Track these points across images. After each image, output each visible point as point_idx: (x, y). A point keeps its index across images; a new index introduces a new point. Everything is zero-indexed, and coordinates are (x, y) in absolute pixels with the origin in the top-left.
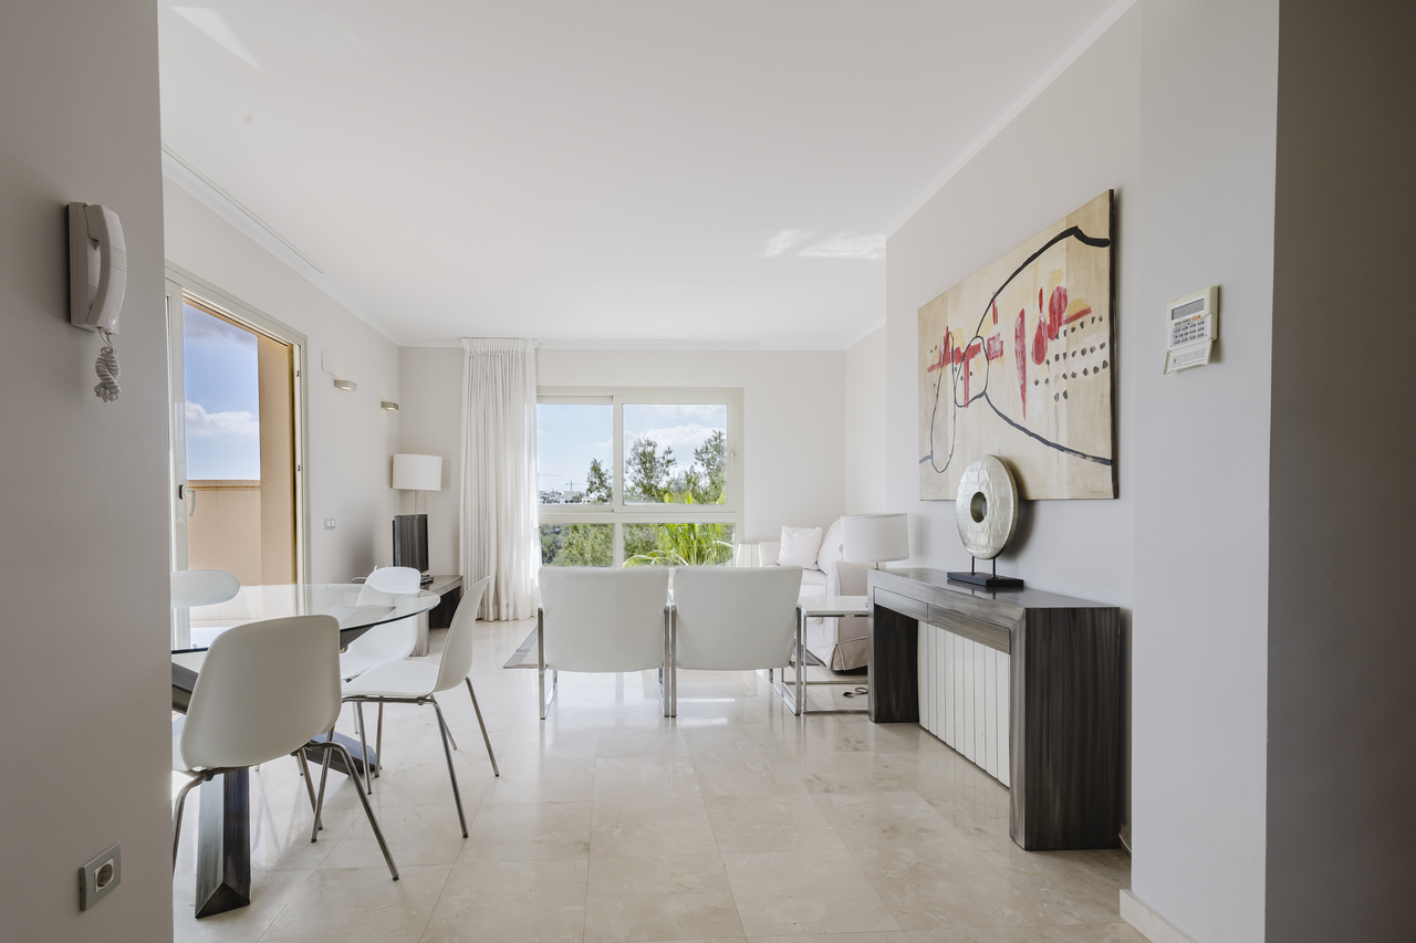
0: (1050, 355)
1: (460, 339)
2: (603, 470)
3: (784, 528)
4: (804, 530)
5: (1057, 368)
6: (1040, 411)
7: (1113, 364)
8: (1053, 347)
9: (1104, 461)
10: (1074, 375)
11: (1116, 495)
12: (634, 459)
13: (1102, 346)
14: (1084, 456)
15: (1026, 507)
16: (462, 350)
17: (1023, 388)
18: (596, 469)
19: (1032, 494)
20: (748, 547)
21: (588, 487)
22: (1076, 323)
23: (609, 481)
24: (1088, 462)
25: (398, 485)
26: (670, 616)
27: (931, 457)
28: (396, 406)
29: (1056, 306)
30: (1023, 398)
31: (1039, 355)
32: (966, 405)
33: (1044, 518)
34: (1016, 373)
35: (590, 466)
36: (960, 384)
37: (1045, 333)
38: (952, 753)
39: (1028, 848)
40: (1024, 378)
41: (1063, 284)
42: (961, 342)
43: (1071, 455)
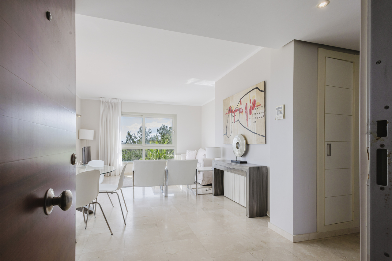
0: (253, 113)
1: (100, 98)
2: (131, 134)
3: (187, 151)
4: (192, 151)
5: (254, 116)
6: (250, 125)
7: (265, 116)
8: (253, 112)
9: (263, 136)
10: (257, 118)
11: (266, 143)
12: (140, 131)
13: (263, 113)
14: (260, 135)
15: (248, 145)
16: (100, 101)
17: (247, 120)
18: (129, 134)
19: (249, 143)
20: (178, 155)
21: (126, 139)
22: (258, 107)
23: (132, 138)
24: (260, 136)
25: (80, 138)
26: (166, 172)
27: (226, 134)
28: (81, 116)
29: (254, 103)
30: (247, 122)
31: (250, 113)
32: (235, 123)
33: (251, 148)
34: (246, 117)
35: (127, 133)
36: (233, 118)
37: (252, 109)
38: (232, 201)
39: (250, 217)
40: (247, 118)
41: (255, 99)
42: (233, 108)
43: (257, 135)
